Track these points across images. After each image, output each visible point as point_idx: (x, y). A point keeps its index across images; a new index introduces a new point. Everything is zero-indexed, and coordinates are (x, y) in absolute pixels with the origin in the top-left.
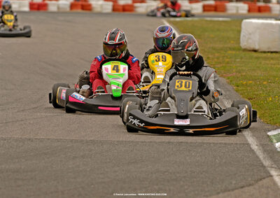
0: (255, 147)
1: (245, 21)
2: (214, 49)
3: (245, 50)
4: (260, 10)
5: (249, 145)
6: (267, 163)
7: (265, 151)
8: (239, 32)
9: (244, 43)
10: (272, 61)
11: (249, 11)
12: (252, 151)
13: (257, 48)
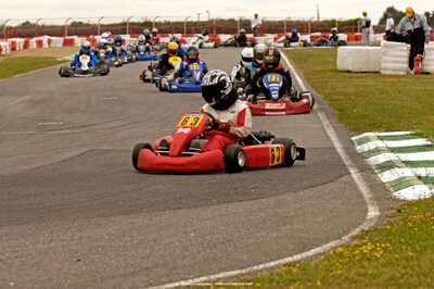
0: (339, 150)
1: (340, 48)
2: (316, 71)
3: (341, 71)
4: (357, 39)
5: (335, 148)
6: (347, 163)
7: (347, 153)
8: (336, 56)
9: (340, 65)
10: (362, 80)
11: (348, 40)
12: (337, 153)
13: (350, 69)
